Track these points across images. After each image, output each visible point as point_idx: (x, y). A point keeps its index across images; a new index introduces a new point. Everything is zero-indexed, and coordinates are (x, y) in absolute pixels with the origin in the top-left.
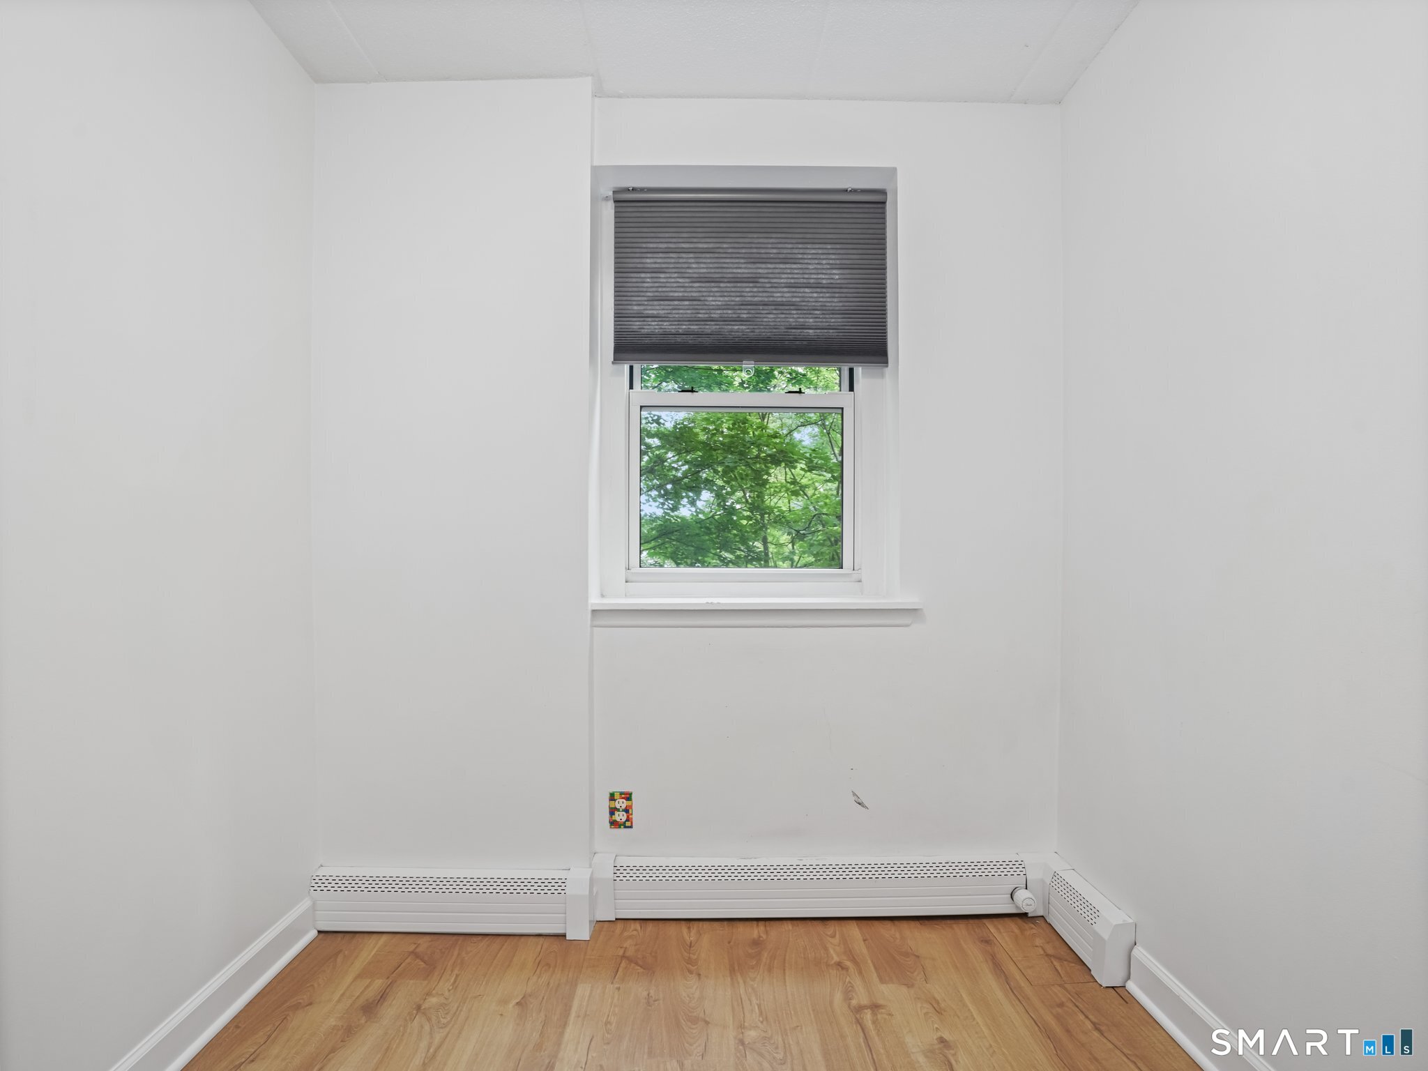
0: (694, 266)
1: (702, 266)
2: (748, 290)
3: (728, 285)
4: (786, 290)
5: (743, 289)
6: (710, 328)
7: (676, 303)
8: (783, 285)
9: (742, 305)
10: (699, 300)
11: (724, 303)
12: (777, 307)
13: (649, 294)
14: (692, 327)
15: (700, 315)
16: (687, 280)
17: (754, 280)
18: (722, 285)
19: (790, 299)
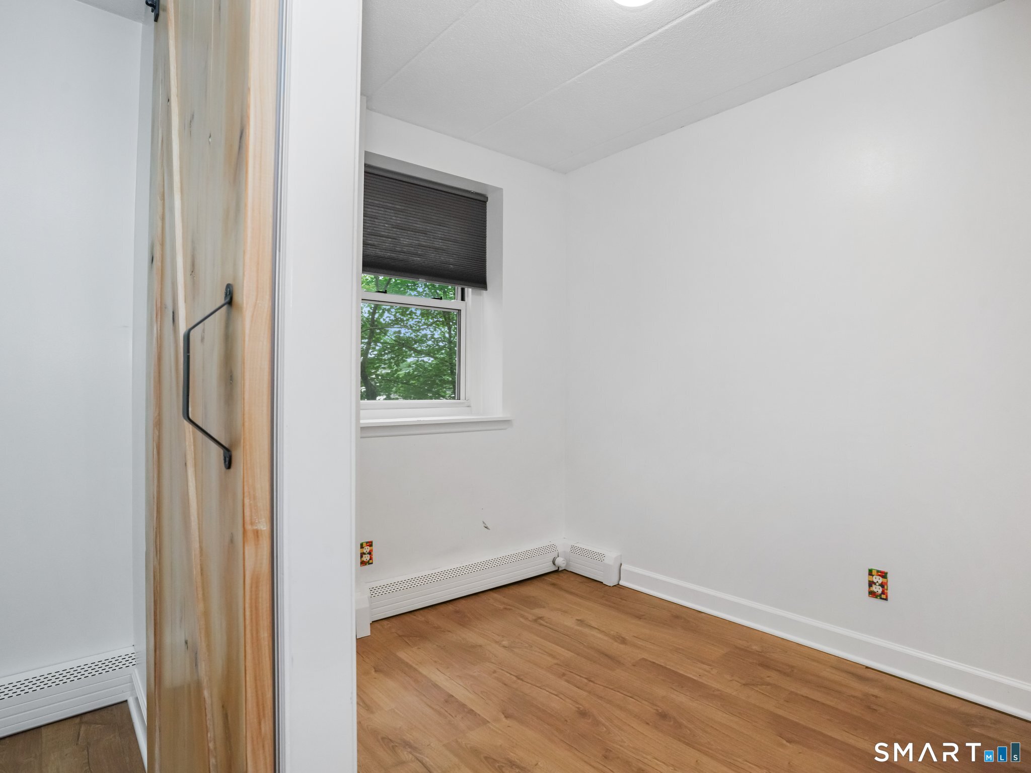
0: (394, 218)
1: (398, 219)
2: (422, 237)
3: (412, 233)
4: (440, 241)
5: (420, 237)
6: (401, 256)
7: (384, 239)
8: (439, 238)
9: (419, 246)
10: (396, 239)
11: (410, 243)
12: (436, 250)
13: (369, 230)
14: (392, 254)
15: (397, 249)
16: (390, 226)
17: (424, 233)
18: (409, 232)
19: (442, 247)
